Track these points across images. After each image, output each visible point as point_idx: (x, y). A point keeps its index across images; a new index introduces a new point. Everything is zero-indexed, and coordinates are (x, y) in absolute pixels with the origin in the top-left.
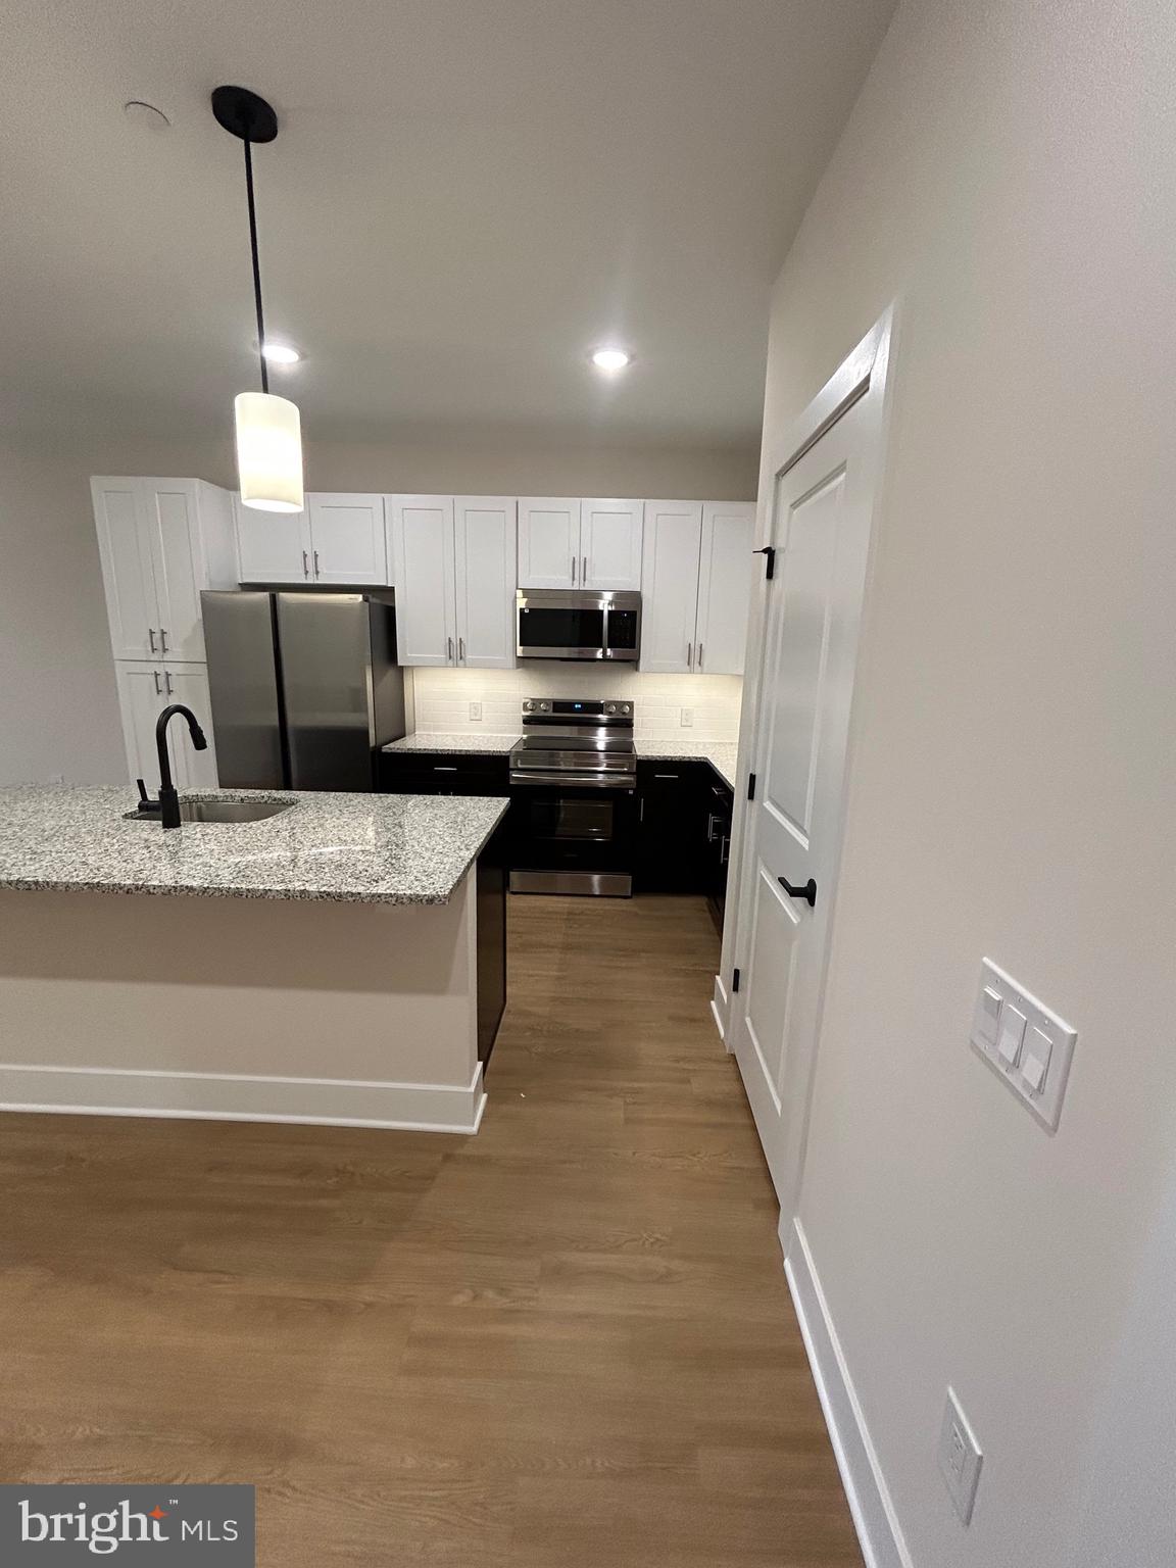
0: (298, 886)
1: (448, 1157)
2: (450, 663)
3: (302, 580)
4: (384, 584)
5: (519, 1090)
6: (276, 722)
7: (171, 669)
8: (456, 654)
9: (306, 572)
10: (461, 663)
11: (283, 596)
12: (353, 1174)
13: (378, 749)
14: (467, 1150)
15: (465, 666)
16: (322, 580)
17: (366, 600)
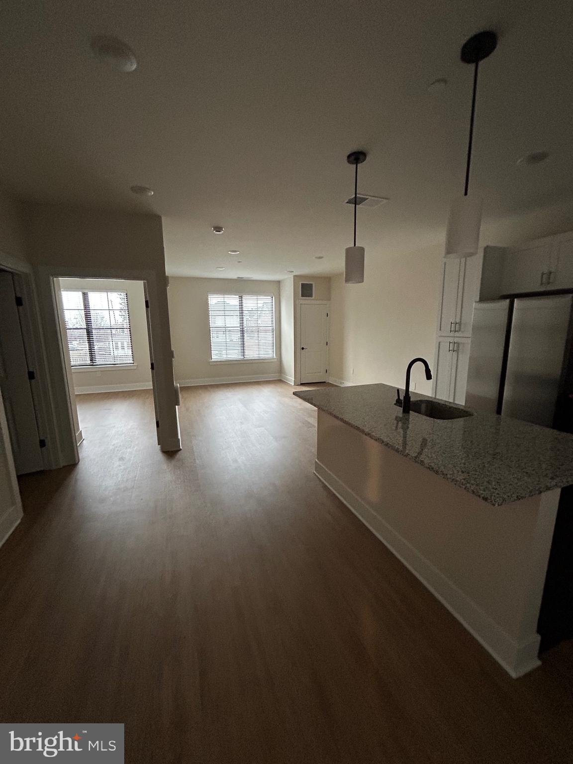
9: (541, 284)
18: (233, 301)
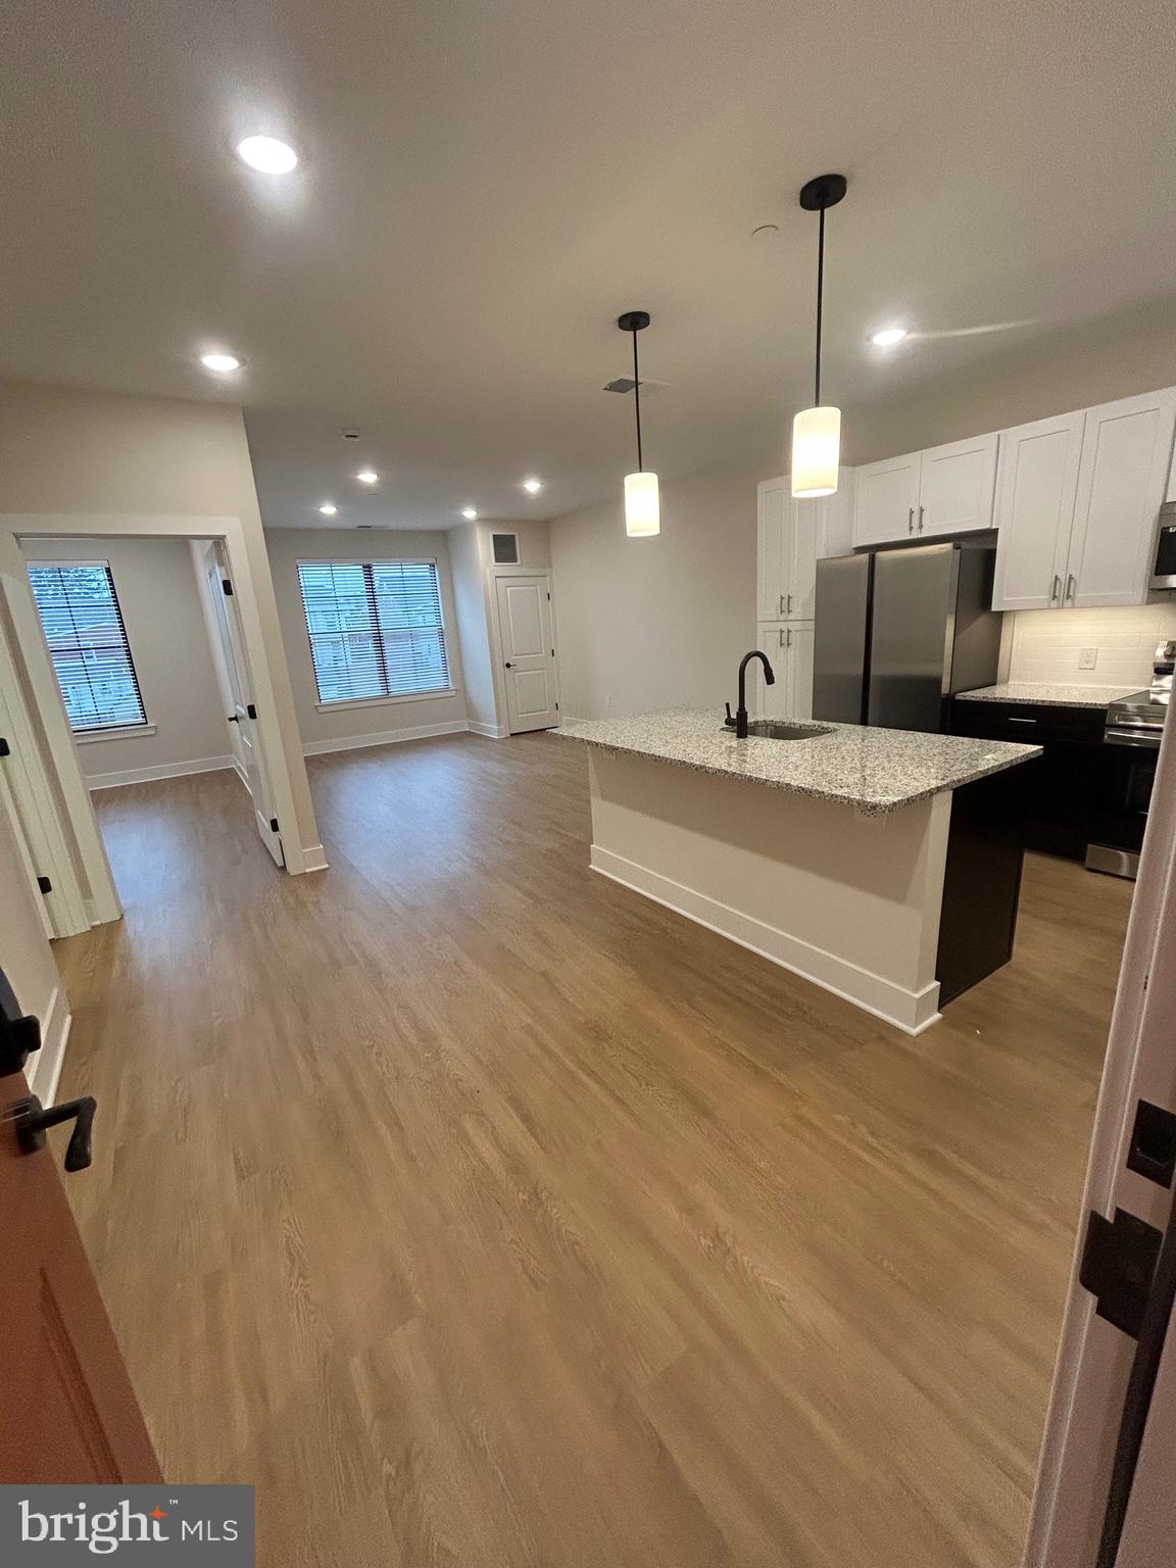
0: (787, 780)
1: (881, 1038)
2: (1054, 604)
3: (907, 536)
4: (988, 527)
5: (977, 1027)
6: (861, 671)
7: (793, 626)
8: (1063, 594)
9: (911, 528)
10: (1068, 603)
11: (881, 555)
12: (806, 1013)
13: (950, 697)
14: (902, 1043)
15: (1073, 607)
16: (925, 533)
17: (956, 547)
18: (350, 578)
